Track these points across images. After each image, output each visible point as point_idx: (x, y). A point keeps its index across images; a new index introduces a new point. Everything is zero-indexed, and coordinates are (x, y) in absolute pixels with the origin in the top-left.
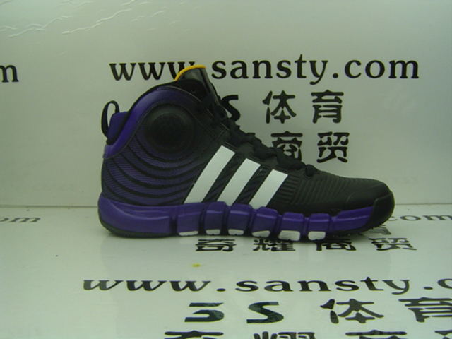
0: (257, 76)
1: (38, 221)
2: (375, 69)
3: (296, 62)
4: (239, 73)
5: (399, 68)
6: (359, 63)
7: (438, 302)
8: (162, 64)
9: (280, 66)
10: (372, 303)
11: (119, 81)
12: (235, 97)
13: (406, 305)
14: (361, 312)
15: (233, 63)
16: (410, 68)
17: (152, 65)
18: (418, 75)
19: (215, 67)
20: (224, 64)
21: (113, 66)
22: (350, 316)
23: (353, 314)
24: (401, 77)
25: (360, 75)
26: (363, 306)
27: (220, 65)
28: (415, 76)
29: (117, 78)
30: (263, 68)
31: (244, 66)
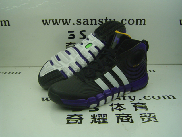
0: (92, 24)
1: (21, 73)
2: (131, 22)
3: (105, 19)
4: (86, 23)
5: (139, 21)
6: (126, 20)
7: (142, 104)
8: (60, 20)
9: (99, 21)
10: (123, 104)
11: (45, 26)
12: (85, 31)
13: (133, 105)
14: (120, 108)
15: (84, 20)
16: (143, 21)
17: (56, 20)
18: (145, 24)
19: (78, 21)
20: (81, 20)
21: (43, 21)
22: (117, 109)
23: (118, 108)
24: (140, 24)
25: (126, 24)
26: (121, 106)
27: (79, 20)
28: (144, 24)
29: (45, 25)
30: (94, 21)
31: (87, 21)
